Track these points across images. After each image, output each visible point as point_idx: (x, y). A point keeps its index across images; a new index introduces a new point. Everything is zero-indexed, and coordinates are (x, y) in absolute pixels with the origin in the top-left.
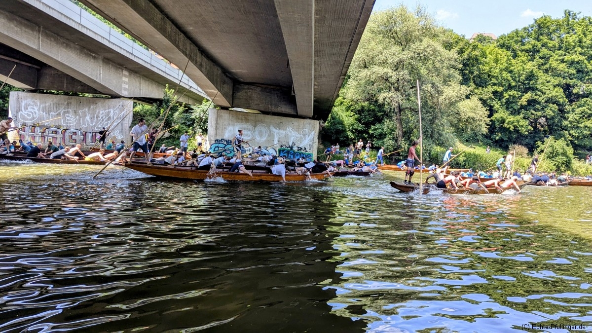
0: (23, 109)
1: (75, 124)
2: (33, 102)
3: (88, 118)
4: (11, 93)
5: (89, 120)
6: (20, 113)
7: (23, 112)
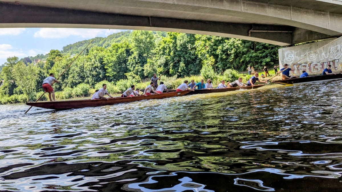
0: (286, 57)
1: (316, 59)
2: (291, 52)
3: (323, 54)
5: (324, 55)
6: (284, 60)
7: (286, 59)
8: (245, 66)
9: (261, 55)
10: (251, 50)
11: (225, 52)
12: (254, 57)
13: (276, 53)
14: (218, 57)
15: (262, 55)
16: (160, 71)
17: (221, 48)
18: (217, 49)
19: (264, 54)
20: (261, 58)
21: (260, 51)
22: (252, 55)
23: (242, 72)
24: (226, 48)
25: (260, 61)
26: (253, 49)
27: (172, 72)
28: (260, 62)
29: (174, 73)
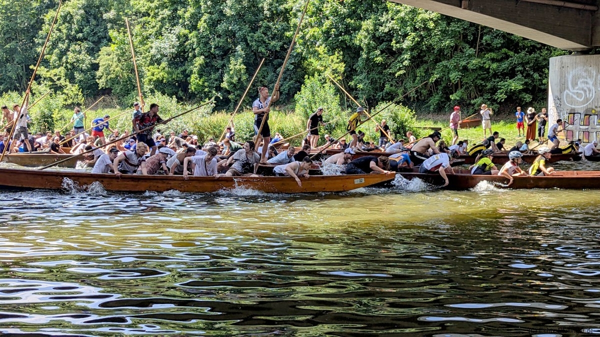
0: (570, 86)
2: (586, 71)
4: (552, 60)
6: (565, 93)
7: (570, 91)
8: (441, 97)
9: (495, 66)
10: (468, 46)
11: (381, 44)
12: (473, 70)
13: (542, 68)
14: (359, 56)
15: (498, 67)
16: (155, 78)
17: (371, 28)
18: (359, 28)
19: (505, 65)
20: (495, 75)
21: (493, 55)
22: (468, 63)
23: (430, 116)
24: (386, 30)
25: (489, 85)
26: (472, 44)
27: (198, 85)
28: (491, 89)
29: (206, 90)
